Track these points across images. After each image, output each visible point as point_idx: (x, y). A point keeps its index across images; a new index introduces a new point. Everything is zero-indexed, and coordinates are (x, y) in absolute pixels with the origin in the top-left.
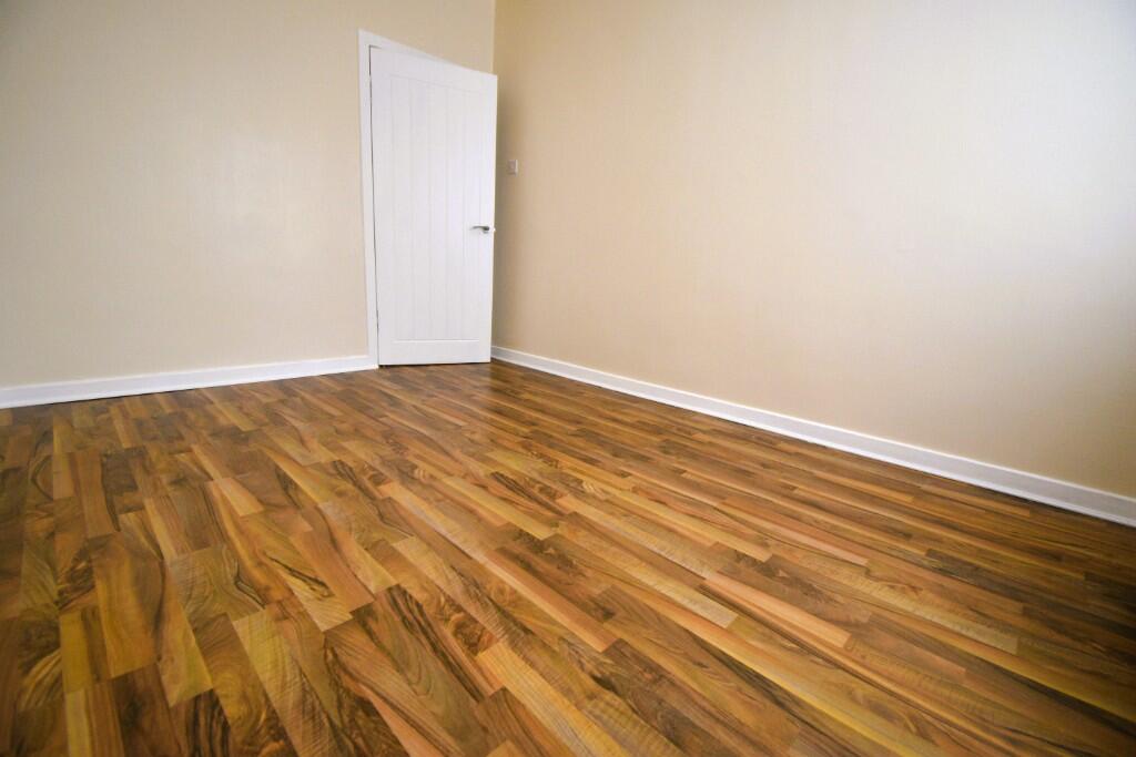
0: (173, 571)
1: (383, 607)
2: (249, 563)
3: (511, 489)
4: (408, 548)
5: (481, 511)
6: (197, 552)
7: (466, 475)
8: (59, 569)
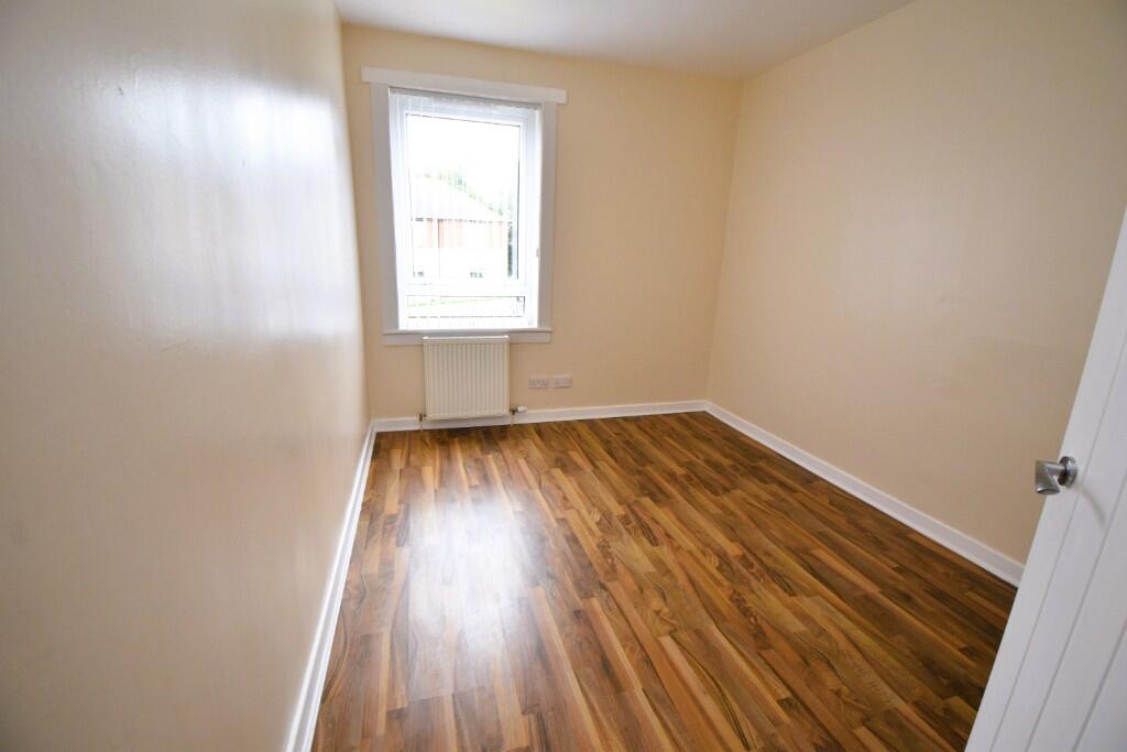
1: (721, 492)
3: (649, 528)
4: (716, 510)
5: (674, 518)
7: (677, 549)
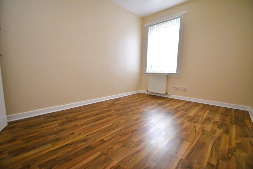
0: (212, 142)
2: (200, 135)
6: (206, 142)
8: (235, 158)
